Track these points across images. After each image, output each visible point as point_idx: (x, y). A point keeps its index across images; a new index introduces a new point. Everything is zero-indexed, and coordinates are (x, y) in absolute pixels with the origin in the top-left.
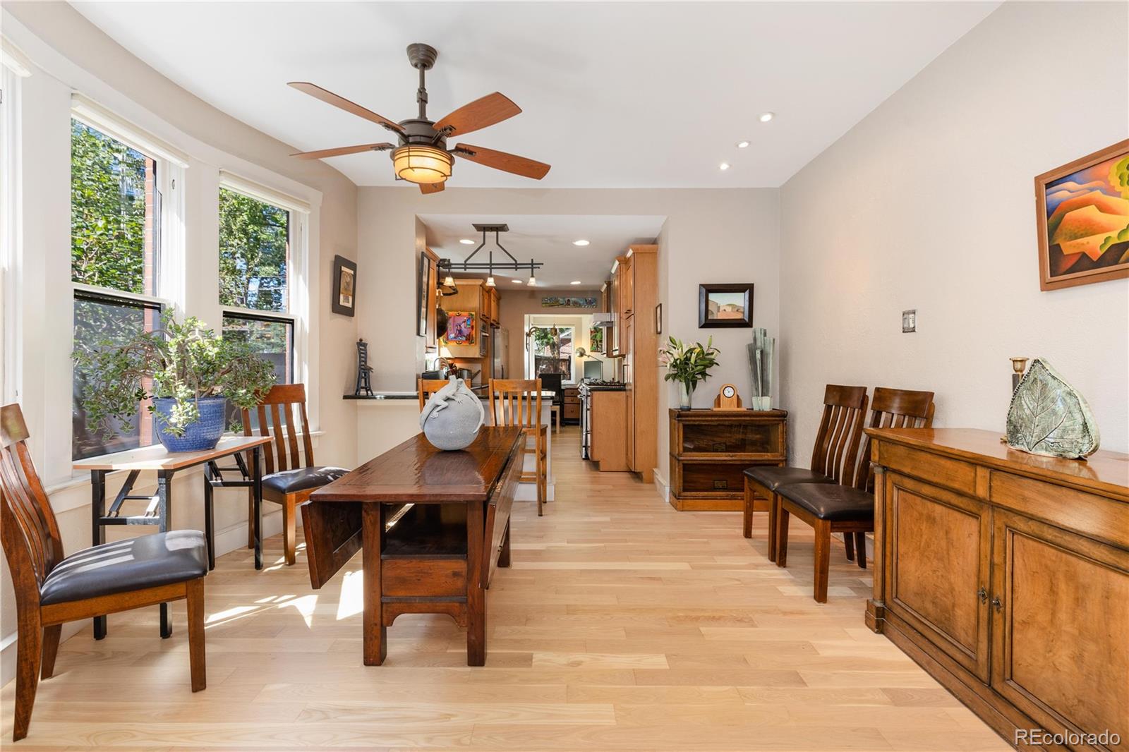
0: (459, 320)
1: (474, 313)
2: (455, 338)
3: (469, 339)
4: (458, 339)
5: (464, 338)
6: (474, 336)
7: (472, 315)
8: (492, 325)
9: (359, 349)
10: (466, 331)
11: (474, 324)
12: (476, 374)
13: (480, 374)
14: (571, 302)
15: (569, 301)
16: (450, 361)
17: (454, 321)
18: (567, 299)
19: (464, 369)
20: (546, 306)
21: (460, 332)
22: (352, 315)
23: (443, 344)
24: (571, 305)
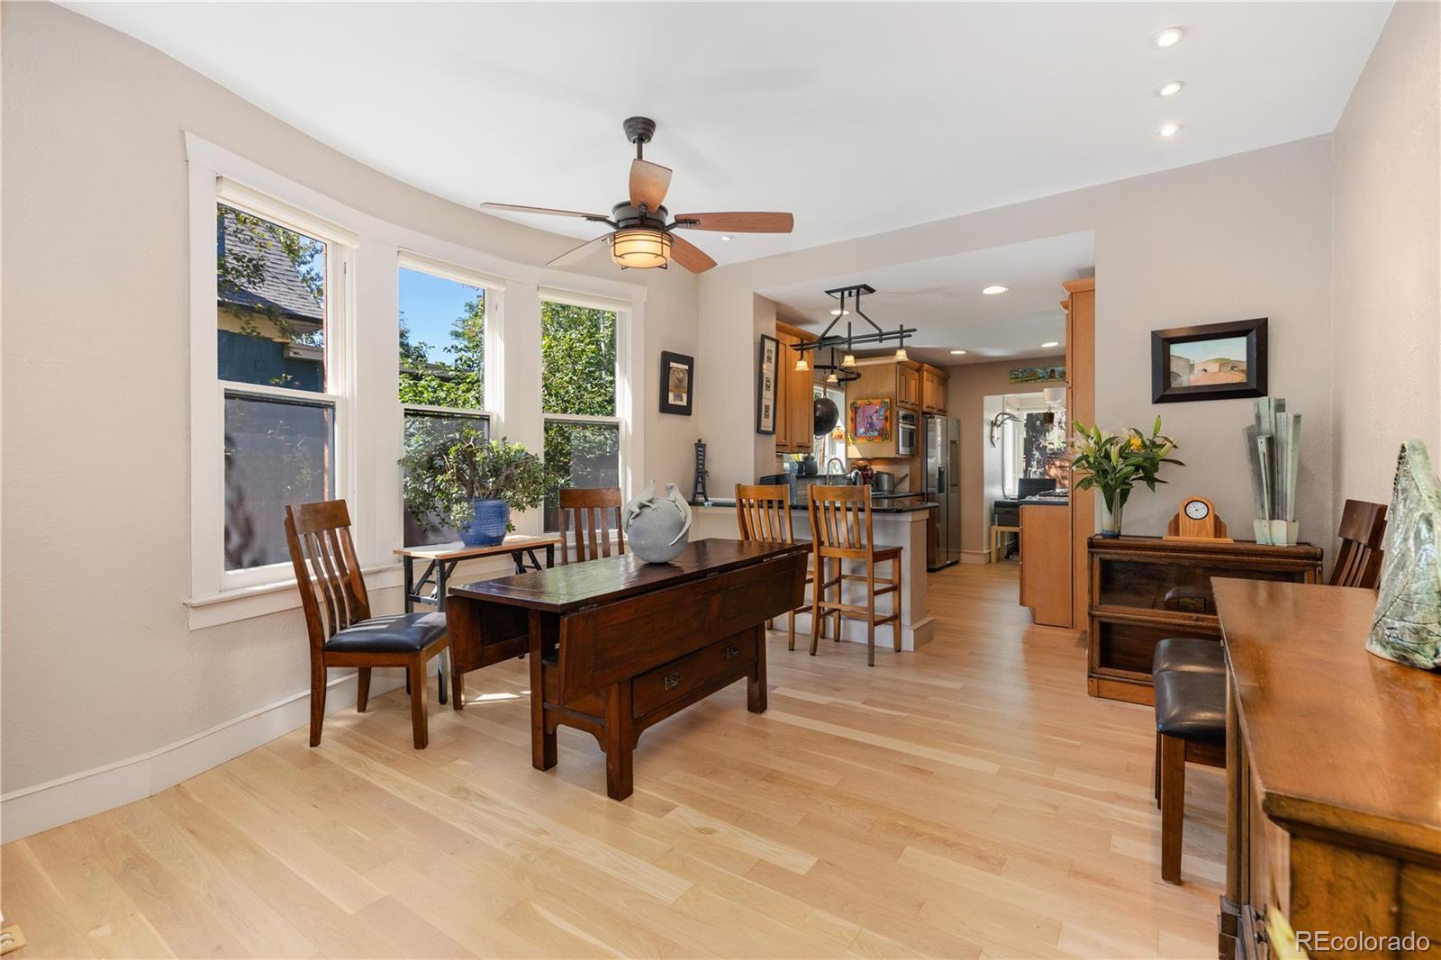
0: (870, 410)
1: (888, 400)
2: (865, 433)
3: (884, 435)
4: (868, 434)
5: (876, 434)
6: (889, 429)
7: (885, 402)
8: (924, 413)
9: (698, 451)
10: (879, 424)
11: (888, 414)
12: (902, 479)
13: (908, 480)
14: (1056, 373)
15: (1053, 371)
16: (862, 463)
17: (864, 412)
18: (1049, 370)
19: (883, 473)
20: (1017, 383)
21: (872, 425)
22: (689, 414)
23: (851, 441)
24: (1057, 377)
